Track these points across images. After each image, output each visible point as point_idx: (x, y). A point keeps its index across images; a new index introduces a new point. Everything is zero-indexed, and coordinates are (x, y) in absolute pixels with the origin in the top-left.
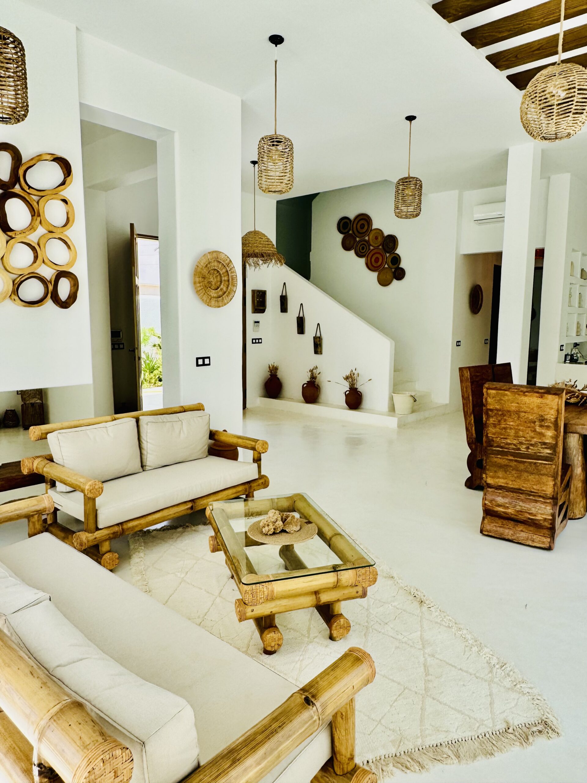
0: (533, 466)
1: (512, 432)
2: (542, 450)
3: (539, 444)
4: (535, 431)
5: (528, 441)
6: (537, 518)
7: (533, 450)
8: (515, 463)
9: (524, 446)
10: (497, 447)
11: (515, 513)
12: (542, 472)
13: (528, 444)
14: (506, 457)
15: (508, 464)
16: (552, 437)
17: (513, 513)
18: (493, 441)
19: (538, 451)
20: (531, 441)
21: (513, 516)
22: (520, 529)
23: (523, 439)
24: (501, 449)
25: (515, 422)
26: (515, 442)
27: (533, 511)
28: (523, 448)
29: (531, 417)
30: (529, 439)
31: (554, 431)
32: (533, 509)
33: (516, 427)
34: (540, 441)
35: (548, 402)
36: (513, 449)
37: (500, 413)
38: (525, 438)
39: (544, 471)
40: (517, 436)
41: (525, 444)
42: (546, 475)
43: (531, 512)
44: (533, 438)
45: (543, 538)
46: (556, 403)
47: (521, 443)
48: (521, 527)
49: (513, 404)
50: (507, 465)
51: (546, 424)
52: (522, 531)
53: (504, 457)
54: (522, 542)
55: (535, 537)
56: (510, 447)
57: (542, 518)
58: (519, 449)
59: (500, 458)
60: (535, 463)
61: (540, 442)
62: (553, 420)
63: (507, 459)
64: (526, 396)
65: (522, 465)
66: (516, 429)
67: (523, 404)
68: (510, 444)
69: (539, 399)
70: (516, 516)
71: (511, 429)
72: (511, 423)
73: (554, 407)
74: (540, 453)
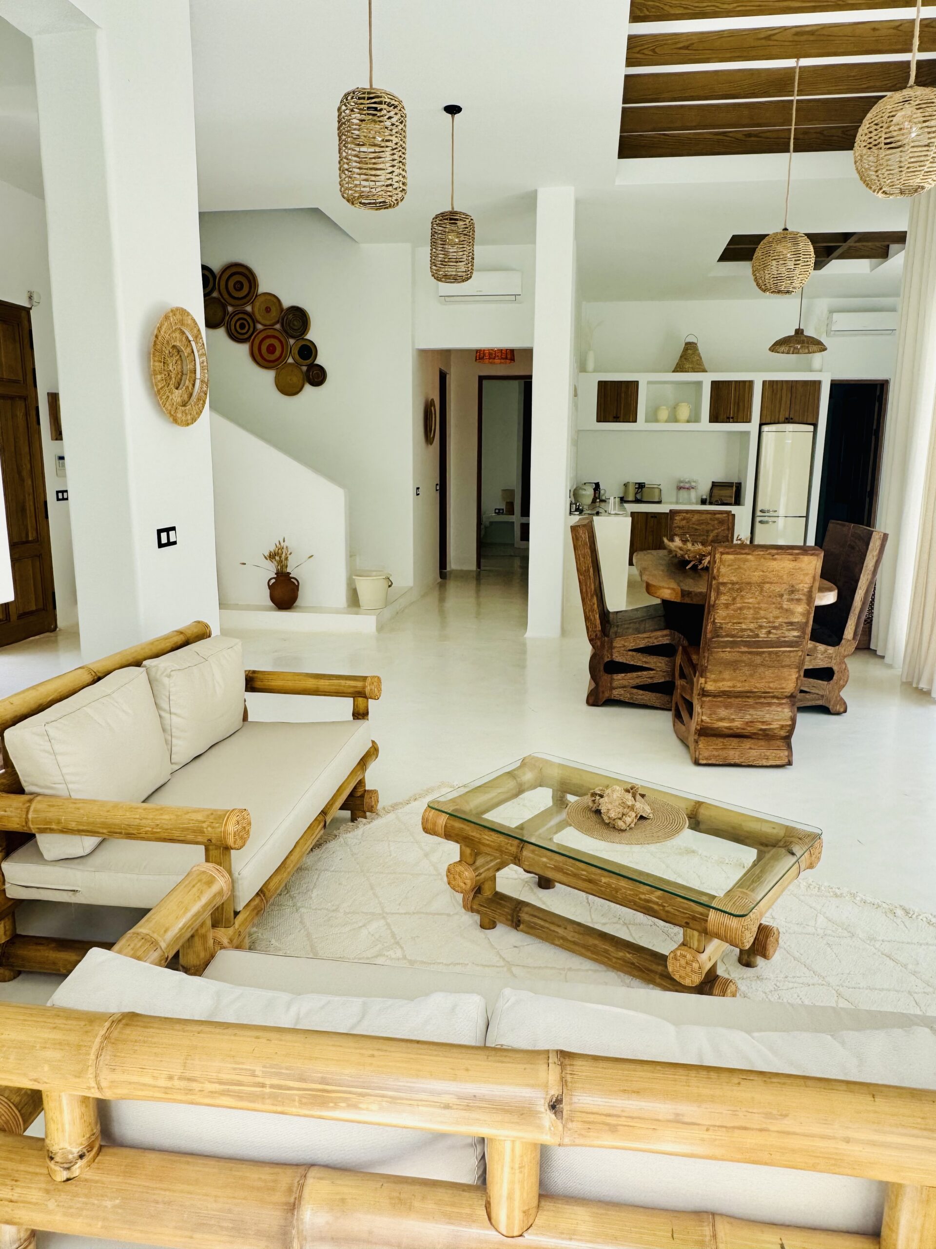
0: (773, 656)
1: (749, 613)
2: (787, 634)
3: (785, 625)
4: (781, 608)
5: (770, 622)
6: (772, 727)
7: (776, 634)
8: (750, 656)
9: (764, 631)
10: (727, 636)
11: (742, 726)
12: (784, 663)
13: (770, 627)
14: (737, 649)
15: (739, 659)
16: (803, 614)
17: (739, 726)
18: (721, 628)
19: (783, 635)
20: (774, 622)
21: (739, 731)
22: (748, 747)
23: (765, 620)
24: (731, 639)
25: (756, 598)
26: (752, 626)
27: (768, 717)
28: (762, 634)
29: (778, 589)
30: (771, 620)
31: (806, 606)
32: (768, 716)
33: (757, 606)
34: (786, 621)
35: (803, 565)
36: (749, 636)
37: (737, 586)
38: (766, 619)
39: (787, 661)
40: (755, 618)
41: (766, 627)
42: (789, 666)
43: (764, 720)
44: (777, 618)
45: (778, 752)
46: (813, 567)
47: (761, 627)
48: (747, 744)
49: (755, 573)
50: (738, 661)
51: (796, 597)
52: (750, 748)
53: (735, 650)
54: (754, 764)
55: (768, 753)
56: (744, 635)
57: (778, 726)
58: (757, 636)
59: (729, 652)
60: (777, 653)
61: (786, 623)
62: (806, 590)
63: (739, 652)
64: (775, 559)
65: (759, 657)
66: (756, 608)
67: (770, 572)
68: (745, 630)
69: (792, 562)
70: (744, 729)
71: (749, 608)
72: (751, 600)
73: (810, 572)
74: (784, 637)
